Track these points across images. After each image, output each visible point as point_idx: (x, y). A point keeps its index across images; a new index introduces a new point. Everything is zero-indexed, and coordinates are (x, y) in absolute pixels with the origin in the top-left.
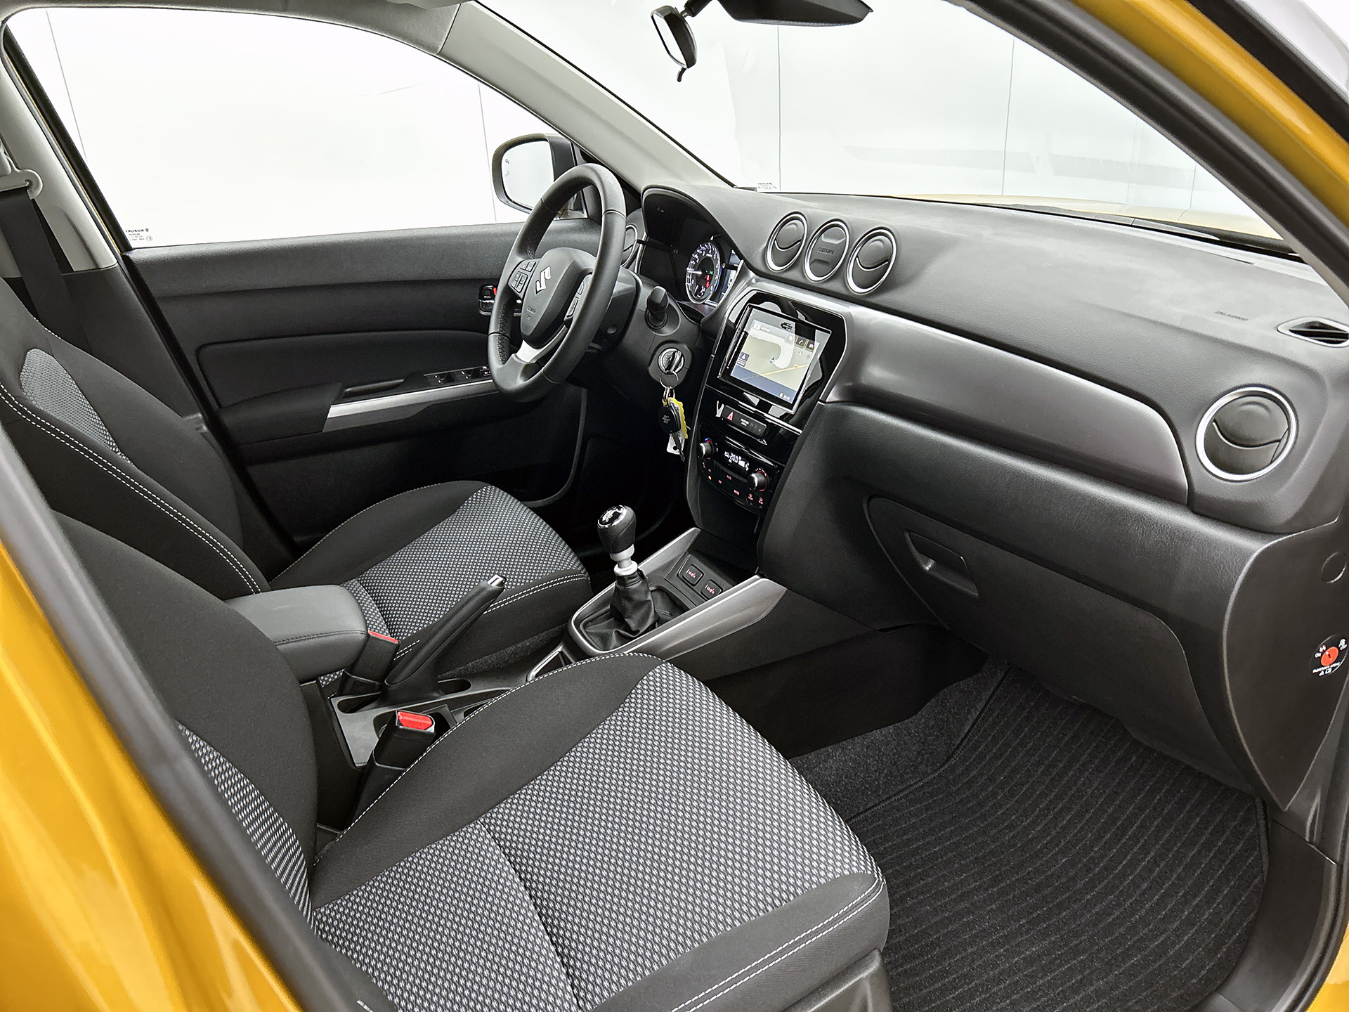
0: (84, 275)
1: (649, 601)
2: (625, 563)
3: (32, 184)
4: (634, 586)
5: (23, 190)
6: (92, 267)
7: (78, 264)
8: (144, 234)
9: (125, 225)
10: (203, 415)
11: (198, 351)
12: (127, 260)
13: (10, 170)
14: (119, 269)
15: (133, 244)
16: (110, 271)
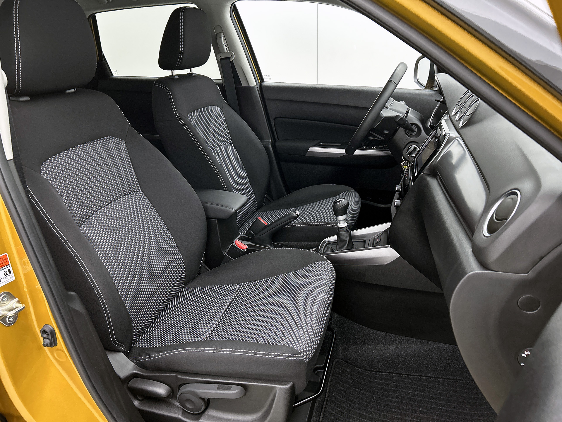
0: (245, 88)
1: (347, 241)
2: (341, 222)
3: (232, 56)
4: (343, 233)
5: (229, 58)
6: (248, 85)
7: (244, 84)
8: (269, 77)
9: (264, 73)
10: (272, 140)
11: (275, 119)
12: (260, 85)
13: (226, 51)
14: (256, 88)
15: (265, 80)
16: (253, 87)
